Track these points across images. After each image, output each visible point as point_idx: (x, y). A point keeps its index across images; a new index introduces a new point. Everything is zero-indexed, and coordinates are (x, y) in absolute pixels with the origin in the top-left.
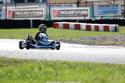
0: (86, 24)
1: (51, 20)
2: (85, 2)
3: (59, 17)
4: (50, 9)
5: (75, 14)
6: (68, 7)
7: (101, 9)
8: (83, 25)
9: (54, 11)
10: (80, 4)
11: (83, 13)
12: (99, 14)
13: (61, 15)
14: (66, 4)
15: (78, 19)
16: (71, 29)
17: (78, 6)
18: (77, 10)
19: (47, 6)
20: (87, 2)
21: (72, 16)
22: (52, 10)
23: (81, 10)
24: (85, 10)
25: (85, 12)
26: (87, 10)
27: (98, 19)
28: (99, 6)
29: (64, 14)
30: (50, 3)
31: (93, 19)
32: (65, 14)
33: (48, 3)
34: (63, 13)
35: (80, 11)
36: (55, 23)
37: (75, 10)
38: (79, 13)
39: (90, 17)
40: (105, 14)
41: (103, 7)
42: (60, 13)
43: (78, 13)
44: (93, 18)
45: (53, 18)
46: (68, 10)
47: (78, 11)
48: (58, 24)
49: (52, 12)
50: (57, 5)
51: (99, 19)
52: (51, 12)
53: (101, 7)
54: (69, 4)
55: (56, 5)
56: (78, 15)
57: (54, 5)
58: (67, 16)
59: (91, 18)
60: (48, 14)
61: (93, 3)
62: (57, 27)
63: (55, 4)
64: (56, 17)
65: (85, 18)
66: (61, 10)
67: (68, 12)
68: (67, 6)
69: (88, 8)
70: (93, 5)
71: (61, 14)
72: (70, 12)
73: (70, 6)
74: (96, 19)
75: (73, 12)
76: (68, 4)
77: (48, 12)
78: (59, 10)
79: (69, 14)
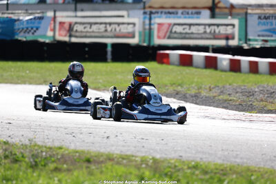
0: (230, 57)
1: (152, 44)
2: (228, 6)
3: (169, 38)
4: (150, 19)
5: (205, 32)
6: (191, 16)
7: (264, 24)
8: (224, 59)
9: (160, 25)
10: (217, 11)
11: (222, 30)
12: (259, 36)
13: (175, 35)
14: (187, 10)
15: (213, 46)
16: (197, 67)
17: (213, 16)
18: (210, 25)
19: (145, 13)
20: (232, 7)
21: (199, 36)
22: (155, 23)
23: (218, 25)
24: (227, 25)
25: (229, 30)
26: (233, 25)
27: (258, 45)
28: (260, 18)
29: (181, 33)
30: (150, 7)
31: (246, 47)
32: (184, 32)
33: (147, 5)
34: (178, 29)
35: (216, 27)
36: (162, 52)
37: (205, 25)
38: (215, 31)
39: (240, 40)
40: (272, 36)
41: (268, 21)
42: (174, 30)
43: (213, 31)
44: (246, 43)
45: (157, 41)
46: (190, 25)
47: (213, 27)
48: (168, 55)
49: (155, 27)
50: (167, 10)
51: (258, 47)
52: (152, 27)
53: (265, 20)
54: (194, 11)
55: (164, 10)
56: (212, 36)
57: (160, 10)
58: (187, 36)
59: (241, 42)
60: (147, 31)
61: (247, 9)
62: (165, 60)
63: (162, 8)
64: (164, 38)
65: (227, 43)
66: (175, 24)
67: (190, 29)
68: (188, 13)
69: (236, 22)
70: (246, 14)
71: (175, 32)
72: (194, 29)
73: (196, 16)
74: (251, 47)
75: (201, 29)
76: (190, 11)
77: (147, 27)
78: (170, 25)
79: (192, 33)
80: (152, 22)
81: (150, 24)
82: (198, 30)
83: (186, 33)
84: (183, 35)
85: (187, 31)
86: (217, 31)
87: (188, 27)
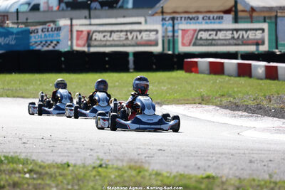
1: (176, 53)
3: (195, 45)
4: (173, 27)
5: (233, 38)
9: (184, 31)
11: (251, 35)
13: (201, 42)
14: (212, 15)
15: (242, 52)
16: (229, 75)
17: (236, 20)
18: (237, 30)
19: (163, 20)
20: (253, 10)
21: (227, 42)
22: (179, 29)
23: (246, 30)
24: (256, 30)
25: (259, 35)
26: (263, 30)
29: (207, 40)
31: (277, 52)
32: (211, 38)
34: (204, 35)
35: (244, 32)
36: (189, 60)
37: (232, 30)
38: (243, 37)
39: (269, 47)
42: (199, 37)
43: (241, 37)
44: (277, 48)
45: (182, 49)
46: (217, 31)
47: (240, 33)
48: (196, 62)
49: (179, 34)
50: (187, 16)
52: (176, 34)
56: (240, 42)
57: (183, 15)
58: (214, 42)
60: (171, 38)
62: (193, 69)
64: (189, 45)
65: (257, 49)
66: (200, 30)
67: (216, 35)
68: (213, 19)
69: (265, 26)
70: (276, 17)
71: (201, 39)
72: (221, 35)
74: (282, 52)
75: (229, 35)
76: (215, 15)
77: (170, 34)
78: (195, 31)
79: (219, 39)
80: (176, 28)
81: (174, 31)
82: (226, 36)
83: (213, 39)
84: (210, 42)
85: (213, 36)
86: (245, 36)
87: (214, 33)
